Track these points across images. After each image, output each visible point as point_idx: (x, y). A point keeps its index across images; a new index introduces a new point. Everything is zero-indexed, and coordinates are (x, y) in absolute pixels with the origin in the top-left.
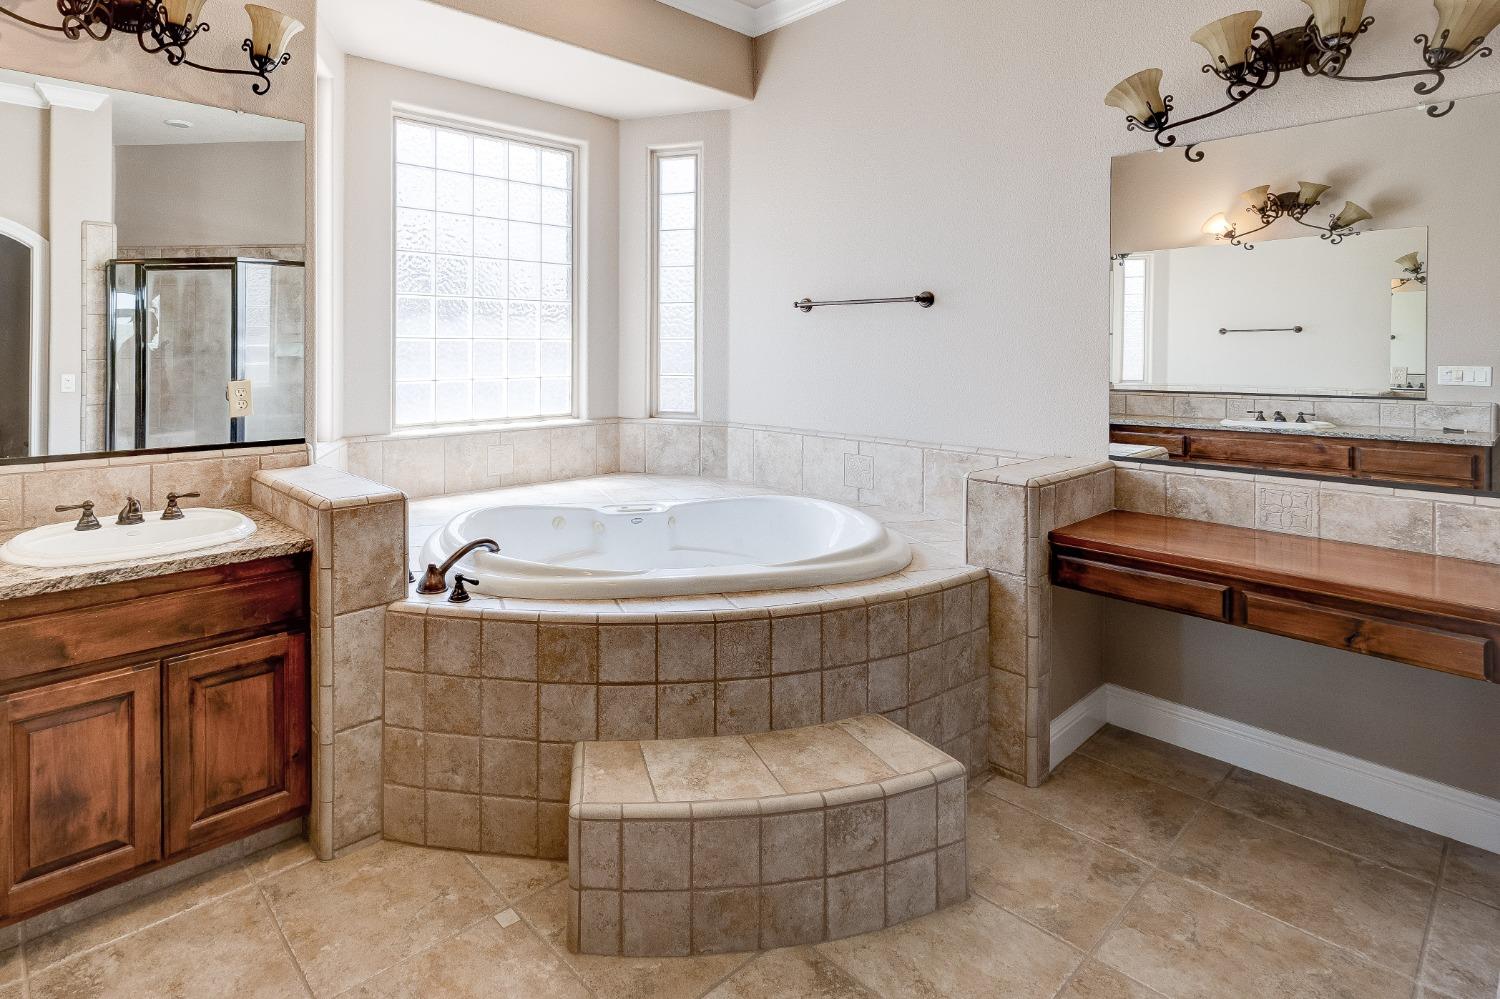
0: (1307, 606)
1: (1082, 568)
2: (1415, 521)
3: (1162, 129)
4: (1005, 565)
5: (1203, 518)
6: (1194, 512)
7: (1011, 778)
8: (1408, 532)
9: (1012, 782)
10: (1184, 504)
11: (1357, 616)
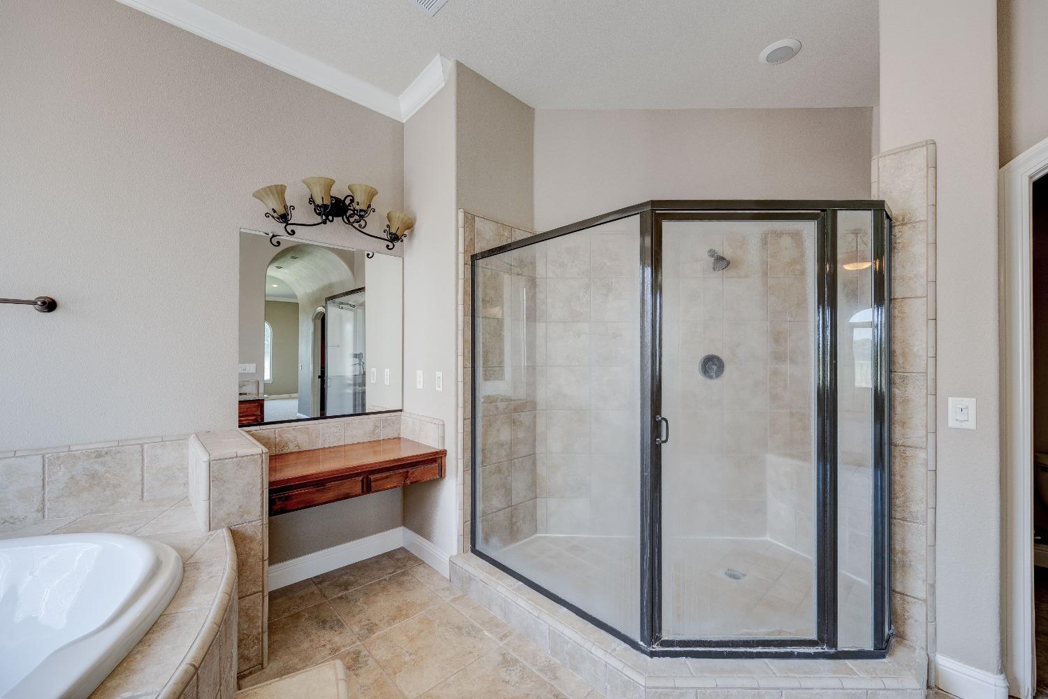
0: (391, 472)
1: (288, 498)
2: (376, 427)
3: (288, 224)
4: (246, 517)
5: (296, 450)
6: (292, 448)
7: (251, 673)
8: (373, 432)
9: (254, 675)
10: (286, 445)
11: (405, 470)
